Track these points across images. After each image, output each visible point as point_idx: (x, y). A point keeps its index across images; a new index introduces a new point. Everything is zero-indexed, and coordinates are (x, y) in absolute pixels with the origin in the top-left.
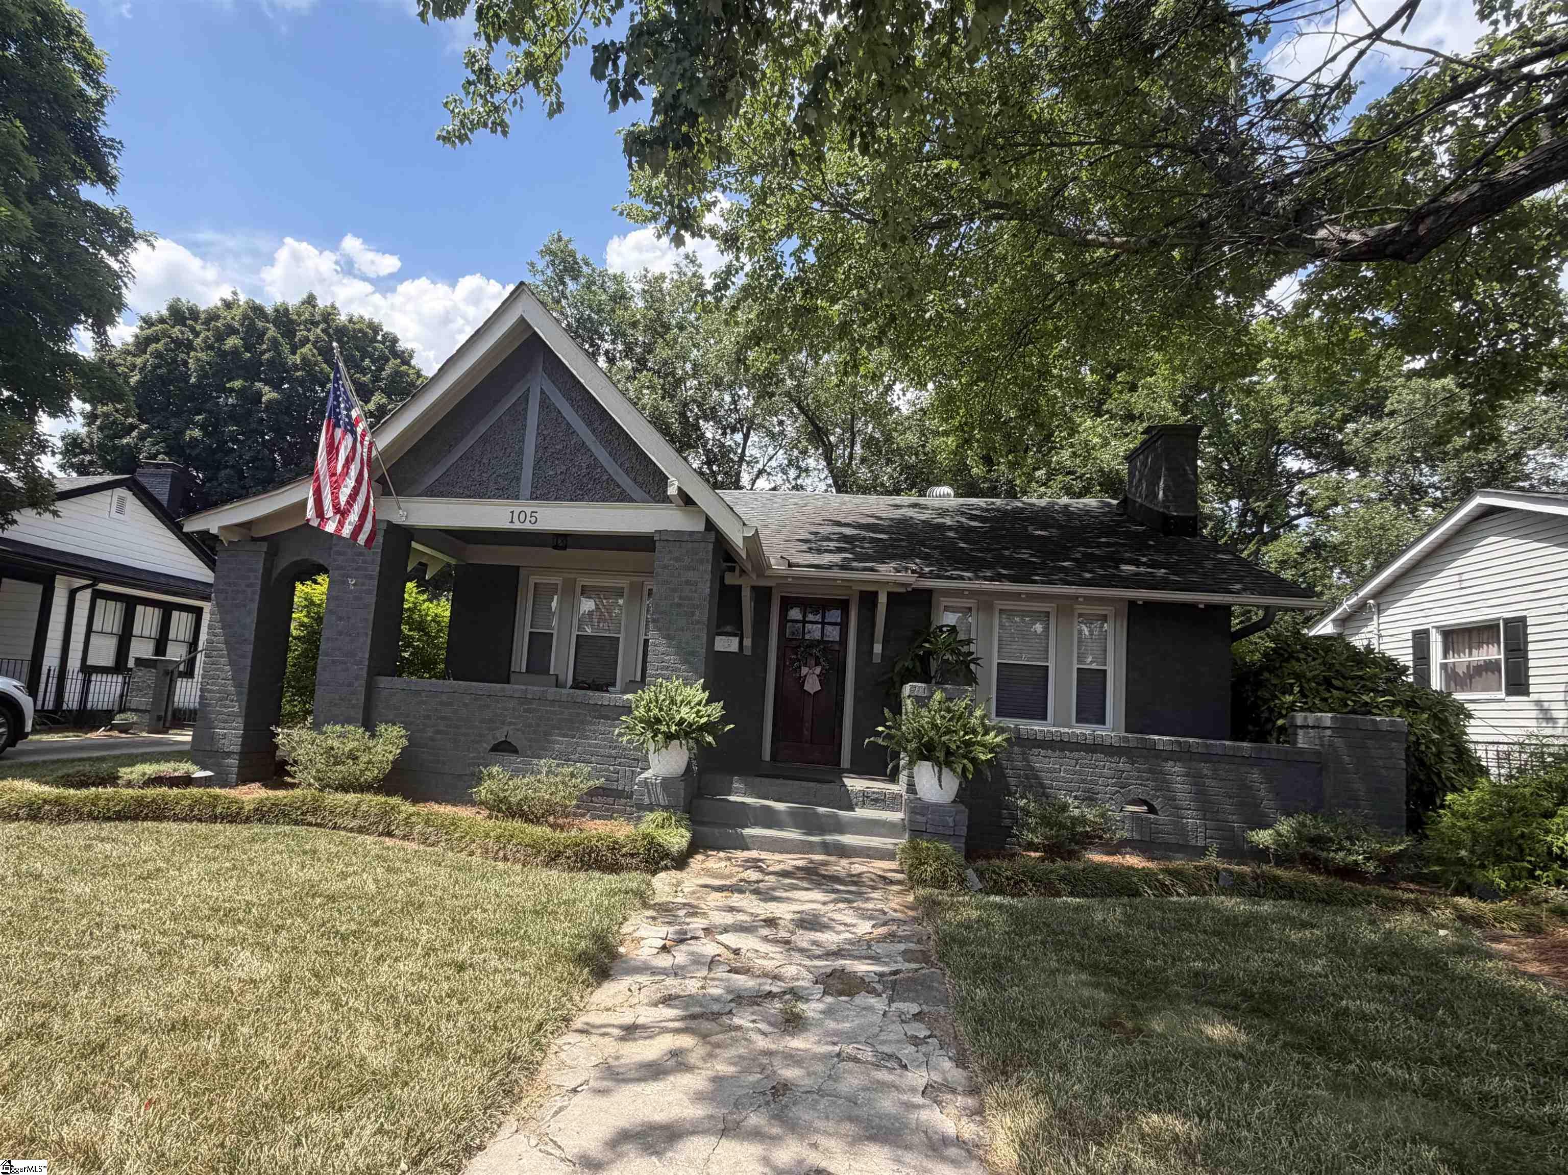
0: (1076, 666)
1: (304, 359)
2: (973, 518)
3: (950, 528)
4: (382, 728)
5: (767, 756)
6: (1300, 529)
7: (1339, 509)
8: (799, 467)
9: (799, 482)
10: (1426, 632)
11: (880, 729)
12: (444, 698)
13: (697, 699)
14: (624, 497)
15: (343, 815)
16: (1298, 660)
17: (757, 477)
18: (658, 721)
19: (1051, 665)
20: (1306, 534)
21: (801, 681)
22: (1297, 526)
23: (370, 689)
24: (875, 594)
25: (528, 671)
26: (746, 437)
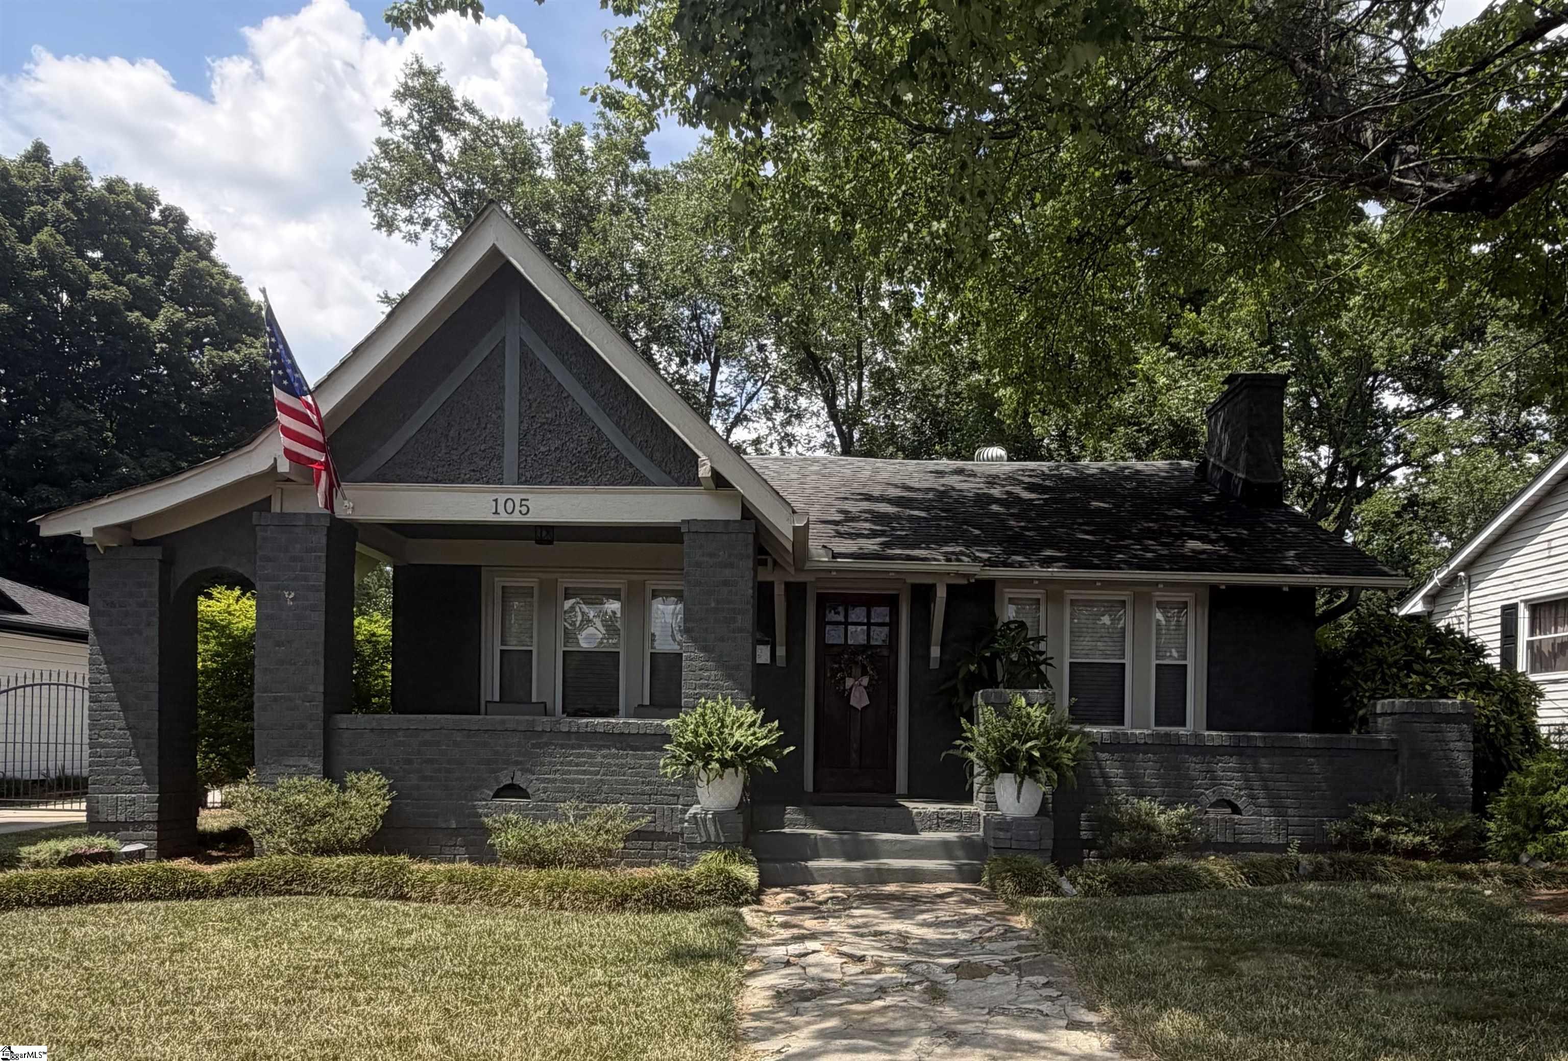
0: (1154, 662)
1: (43, 250)
2: (1031, 488)
3: (997, 501)
4: (352, 777)
5: (809, 786)
6: (1397, 483)
7: (1439, 458)
8: (787, 410)
9: (789, 429)
10: (1515, 607)
11: (958, 742)
12: (428, 736)
13: (750, 720)
14: (638, 479)
15: (337, 880)
16: (1380, 644)
17: (734, 425)
18: (709, 747)
19: (1127, 661)
20: (1404, 490)
21: (845, 696)
22: (1394, 478)
23: (329, 732)
24: (932, 588)
25: (501, 701)
26: (715, 368)
